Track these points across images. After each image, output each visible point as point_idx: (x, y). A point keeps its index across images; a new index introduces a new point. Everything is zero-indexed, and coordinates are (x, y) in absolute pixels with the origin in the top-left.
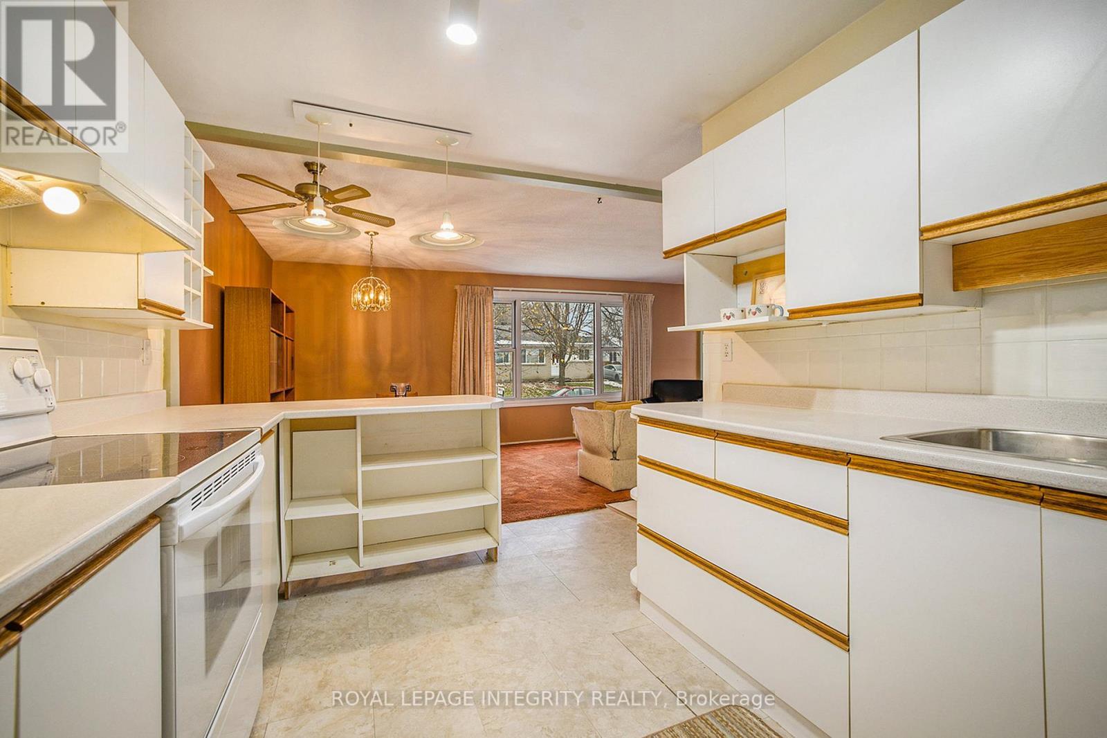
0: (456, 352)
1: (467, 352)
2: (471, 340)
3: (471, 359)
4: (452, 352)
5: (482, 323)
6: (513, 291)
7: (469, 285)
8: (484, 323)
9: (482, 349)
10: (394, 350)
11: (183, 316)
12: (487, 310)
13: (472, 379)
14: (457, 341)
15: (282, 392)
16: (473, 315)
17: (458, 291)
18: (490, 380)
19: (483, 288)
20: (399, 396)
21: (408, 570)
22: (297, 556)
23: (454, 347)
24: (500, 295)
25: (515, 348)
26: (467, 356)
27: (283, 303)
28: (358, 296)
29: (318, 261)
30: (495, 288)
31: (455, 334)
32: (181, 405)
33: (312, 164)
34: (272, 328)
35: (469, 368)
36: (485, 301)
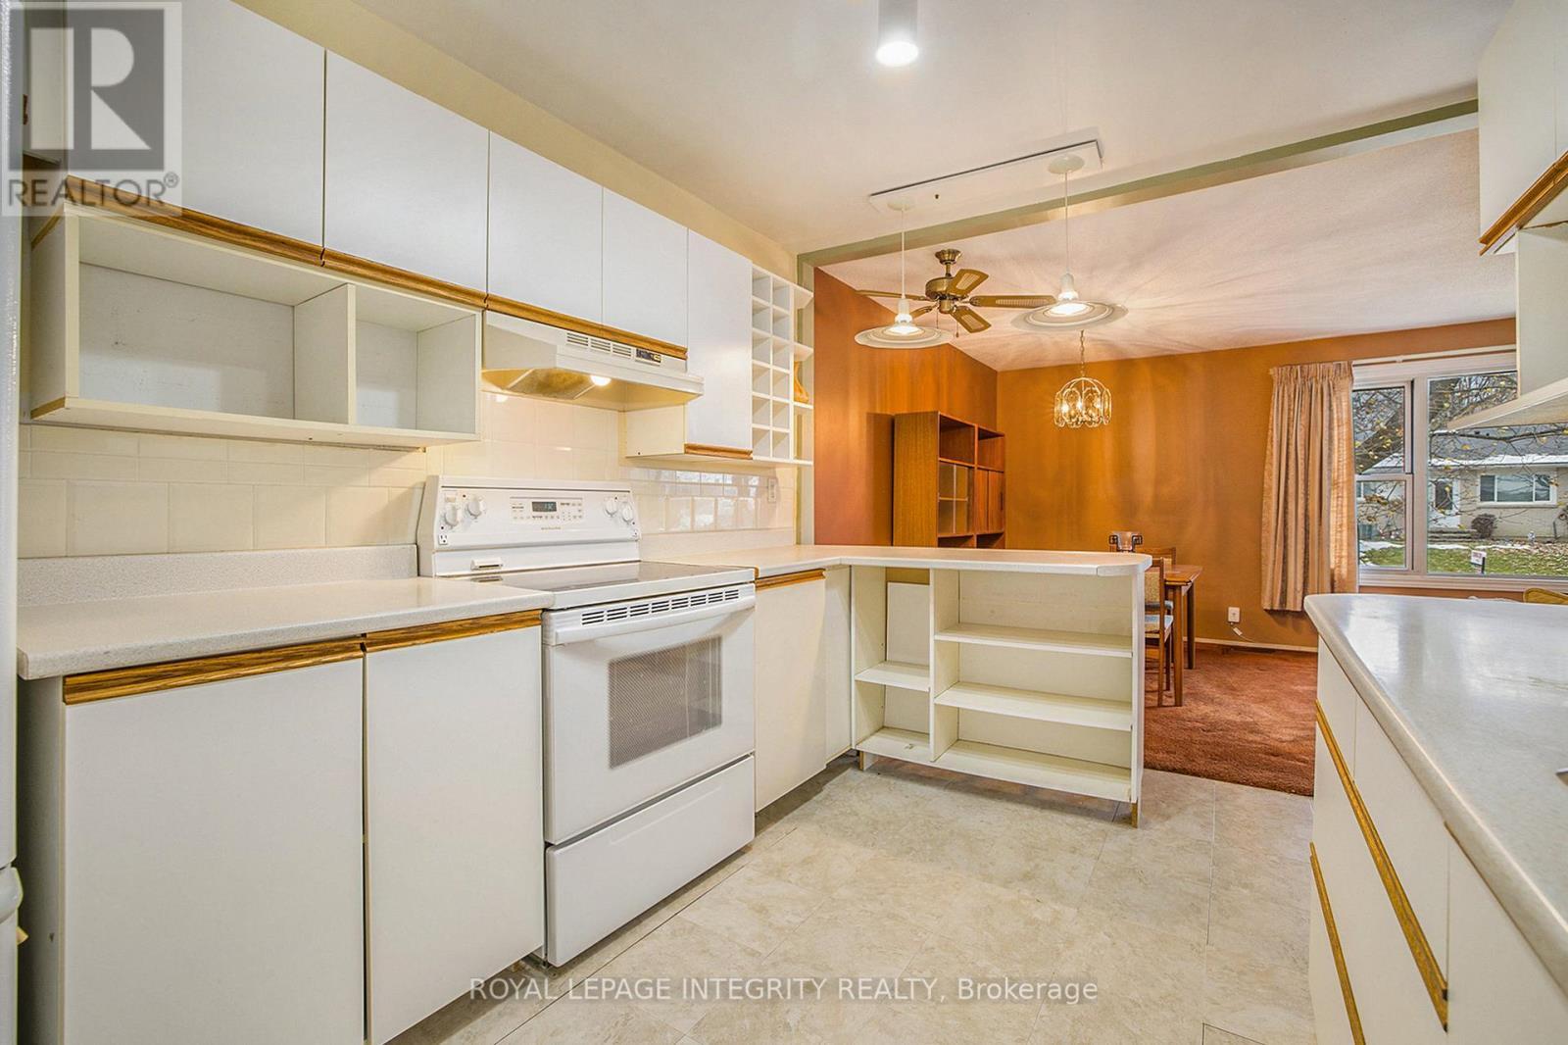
0: (1271, 482)
1: (1291, 482)
2: (1301, 461)
3: (1301, 495)
4: (1263, 483)
5: (1325, 429)
6: (1404, 361)
7: (1296, 365)
8: (1331, 428)
9: (1325, 477)
10: (1158, 483)
11: (752, 455)
12: (1339, 405)
13: (1301, 530)
14: (1271, 464)
15: (971, 537)
16: (1305, 416)
17: (1276, 378)
18: (1345, 534)
19: (1327, 365)
20: (1123, 551)
21: (1006, 790)
22: (888, 728)
23: (1266, 474)
24: (1369, 374)
25: (1412, 473)
26: (1292, 490)
27: (973, 427)
28: (1065, 408)
29: (1047, 364)
30: (1354, 362)
31: (1268, 452)
32: (816, 544)
33: (943, 252)
34: (940, 459)
35: (1296, 511)
36: (1332, 389)
